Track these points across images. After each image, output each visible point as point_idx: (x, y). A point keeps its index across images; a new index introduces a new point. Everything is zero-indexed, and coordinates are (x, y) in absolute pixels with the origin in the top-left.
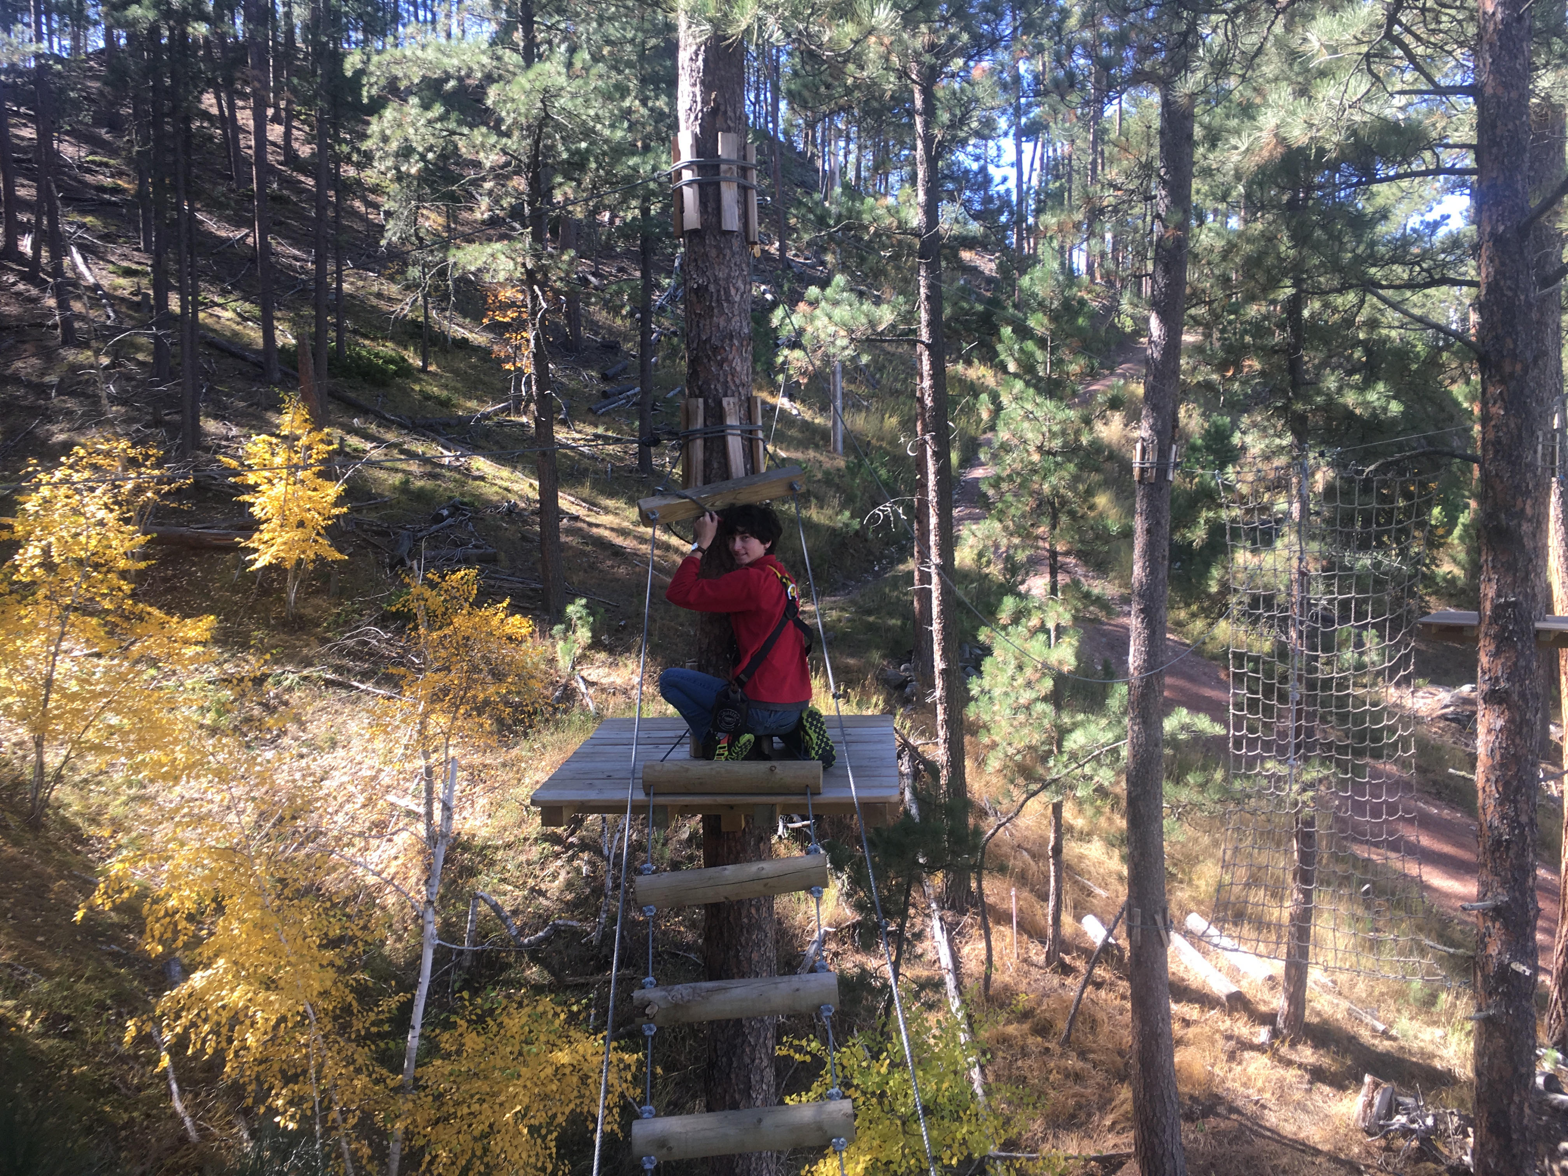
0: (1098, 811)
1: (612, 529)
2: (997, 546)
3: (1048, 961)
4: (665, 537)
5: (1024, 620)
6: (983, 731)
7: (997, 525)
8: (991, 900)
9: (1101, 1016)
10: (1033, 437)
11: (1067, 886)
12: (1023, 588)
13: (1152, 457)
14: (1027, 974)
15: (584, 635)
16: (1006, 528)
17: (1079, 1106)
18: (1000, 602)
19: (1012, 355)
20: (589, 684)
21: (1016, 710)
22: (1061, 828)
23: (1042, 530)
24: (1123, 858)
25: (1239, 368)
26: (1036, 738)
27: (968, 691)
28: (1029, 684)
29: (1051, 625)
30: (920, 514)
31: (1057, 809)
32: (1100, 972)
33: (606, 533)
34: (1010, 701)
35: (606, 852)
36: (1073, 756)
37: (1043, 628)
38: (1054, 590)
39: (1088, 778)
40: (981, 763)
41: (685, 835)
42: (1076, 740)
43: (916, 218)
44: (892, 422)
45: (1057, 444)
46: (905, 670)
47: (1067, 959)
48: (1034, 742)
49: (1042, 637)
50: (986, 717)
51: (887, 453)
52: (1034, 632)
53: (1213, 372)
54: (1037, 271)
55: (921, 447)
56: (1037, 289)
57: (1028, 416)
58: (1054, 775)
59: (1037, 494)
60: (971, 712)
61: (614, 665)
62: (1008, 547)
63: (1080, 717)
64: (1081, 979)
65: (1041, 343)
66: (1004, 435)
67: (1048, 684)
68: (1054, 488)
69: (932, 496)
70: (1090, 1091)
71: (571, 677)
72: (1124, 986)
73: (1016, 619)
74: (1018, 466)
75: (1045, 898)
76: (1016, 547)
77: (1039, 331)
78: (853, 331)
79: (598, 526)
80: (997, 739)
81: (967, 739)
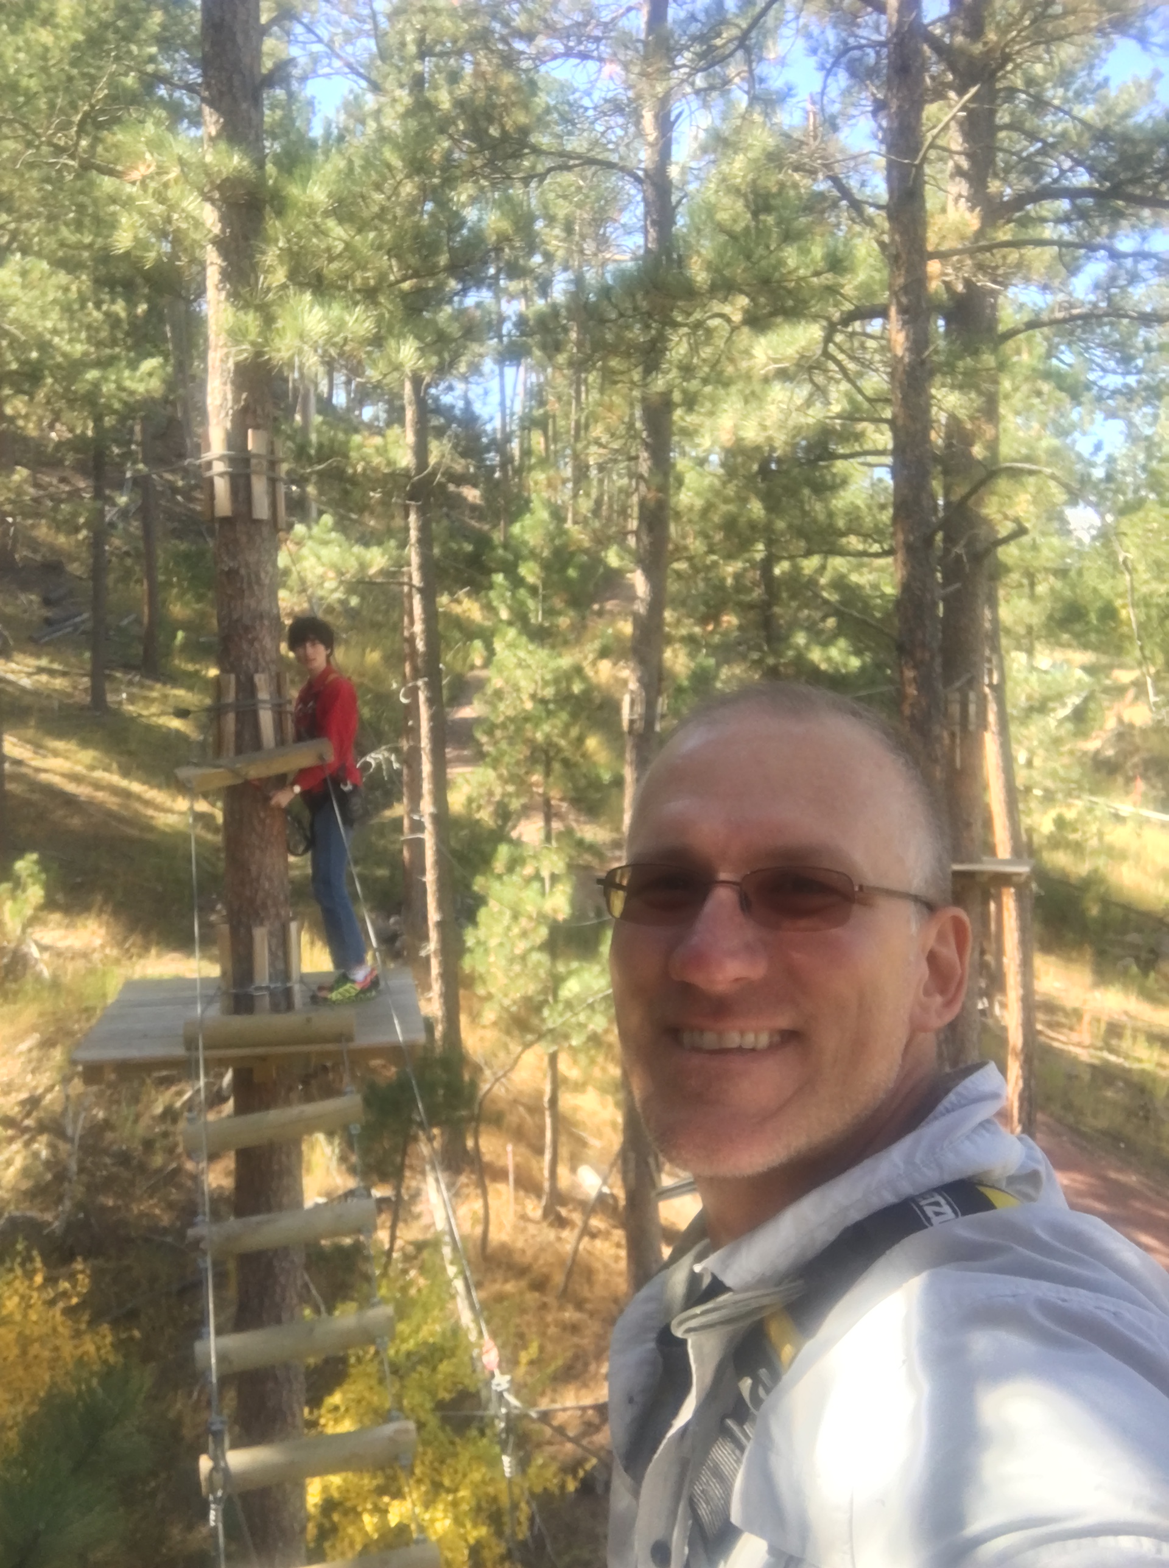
0: (592, 1061)
1: (63, 775)
2: (491, 793)
3: (545, 1215)
4: (124, 783)
5: (518, 869)
6: (479, 983)
7: (491, 774)
8: (487, 1158)
9: (597, 1265)
10: (527, 686)
11: (563, 1139)
12: (514, 834)
13: (639, 709)
14: (524, 1230)
15: (35, 893)
16: (500, 777)
17: (576, 1357)
18: (494, 850)
19: (504, 602)
20: (43, 948)
21: (512, 960)
22: (557, 1082)
23: (536, 778)
24: (617, 1104)
25: (718, 622)
26: (532, 988)
27: (463, 942)
28: (524, 934)
29: (545, 874)
30: (412, 759)
31: (553, 1059)
32: (596, 1223)
33: (56, 780)
34: (506, 951)
35: (69, 1131)
36: (569, 1005)
37: (537, 877)
38: (548, 838)
39: (582, 1026)
40: (475, 1017)
41: (158, 1109)
42: (571, 988)
43: (405, 459)
44: (374, 657)
45: (549, 692)
46: (396, 923)
47: (563, 1212)
48: (530, 993)
49: (536, 885)
50: (481, 969)
51: (369, 690)
52: (528, 881)
53: (695, 625)
54: (528, 520)
55: (413, 693)
56: (527, 537)
57: (520, 664)
58: (550, 1025)
59: (531, 742)
60: (467, 964)
61: (70, 926)
62: (503, 795)
63: (575, 965)
64: (577, 1231)
65: (533, 590)
66: (497, 682)
67: (543, 932)
68: (548, 736)
69: (425, 743)
70: (586, 1341)
71: (21, 941)
72: (619, 1235)
73: (511, 868)
74: (511, 713)
75: (539, 1151)
76: (510, 795)
77: (531, 579)
78: (342, 574)
79: (46, 771)
80: (493, 990)
81: (462, 992)
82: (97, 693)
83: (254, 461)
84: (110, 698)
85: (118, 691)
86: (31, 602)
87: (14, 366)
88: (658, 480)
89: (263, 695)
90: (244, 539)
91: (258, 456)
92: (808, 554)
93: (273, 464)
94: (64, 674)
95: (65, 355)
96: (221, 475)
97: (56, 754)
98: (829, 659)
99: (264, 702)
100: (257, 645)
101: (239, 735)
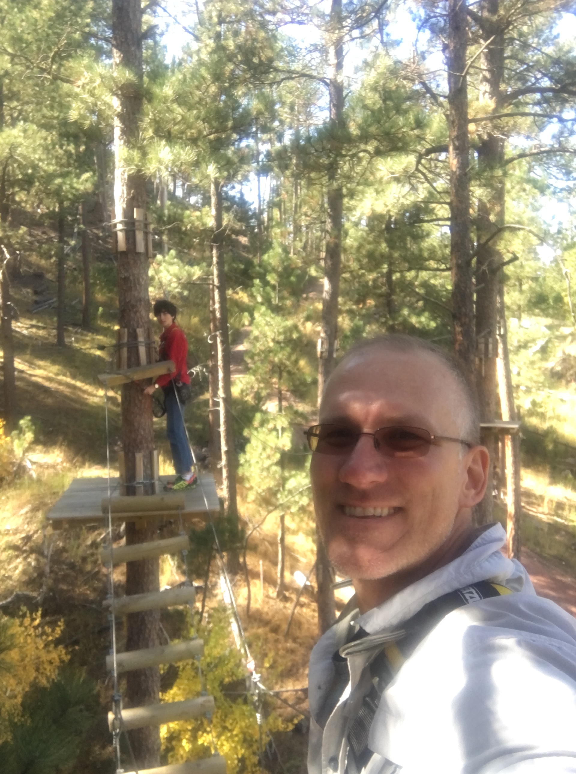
0: (302, 520)
1: (43, 378)
2: (252, 388)
3: (278, 595)
4: (73, 382)
5: (266, 425)
6: (246, 481)
7: (253, 378)
8: (250, 567)
9: (304, 620)
10: (270, 335)
11: (287, 558)
12: (264, 408)
13: (326, 346)
14: (268, 603)
15: (29, 436)
16: (257, 380)
17: (293, 665)
18: (254, 416)
19: (259, 293)
20: (33, 463)
21: (262, 470)
22: (284, 530)
23: (275, 380)
24: (314, 541)
25: (364, 303)
26: (272, 484)
27: (239, 461)
28: (269, 457)
29: (279, 427)
30: (214, 371)
31: (282, 518)
32: (303, 599)
33: (40, 380)
34: (260, 465)
35: (46, 552)
36: (290, 492)
37: (275, 429)
38: (280, 410)
39: (296, 502)
40: (244, 498)
41: (89, 542)
42: (291, 484)
43: (211, 222)
44: (195, 320)
45: (281, 338)
46: (205, 451)
47: (287, 594)
48: (271, 486)
49: (274, 433)
50: (247, 474)
51: (193, 337)
52: (271, 431)
53: (353, 304)
54: (271, 252)
55: (214, 338)
56: (271, 261)
57: (268, 324)
58: (281, 502)
59: (272, 363)
60: (240, 472)
61: (47, 452)
62: (258, 389)
63: (293, 472)
64: (293, 604)
65: (274, 287)
66: (256, 333)
67: (278, 456)
68: (280, 360)
69: (220, 363)
70: (298, 658)
71: (22, 459)
72: (314, 605)
73: (262, 424)
74: (263, 348)
75: (275, 564)
76: (262, 388)
77: (273, 282)
78: (180, 280)
79: (35, 376)
80: (253, 485)
81: (238, 486)
82: (60, 337)
83: (137, 224)
84: (67, 340)
85: (70, 337)
86: (28, 293)
87: (20, 177)
88: (336, 233)
89: (141, 339)
90: (132, 262)
91: (138, 221)
92: (409, 270)
93: (146, 225)
94: (44, 328)
95: (45, 171)
96: (121, 230)
97: (40, 367)
98: (420, 322)
99: (141, 342)
100: (138, 314)
101: (129, 359)
